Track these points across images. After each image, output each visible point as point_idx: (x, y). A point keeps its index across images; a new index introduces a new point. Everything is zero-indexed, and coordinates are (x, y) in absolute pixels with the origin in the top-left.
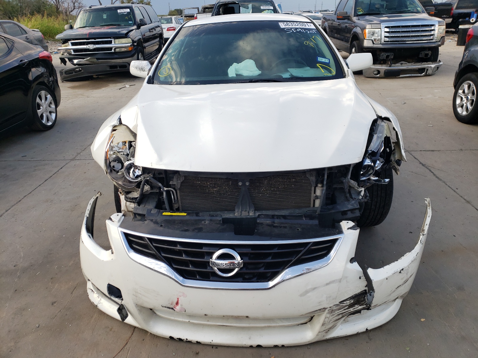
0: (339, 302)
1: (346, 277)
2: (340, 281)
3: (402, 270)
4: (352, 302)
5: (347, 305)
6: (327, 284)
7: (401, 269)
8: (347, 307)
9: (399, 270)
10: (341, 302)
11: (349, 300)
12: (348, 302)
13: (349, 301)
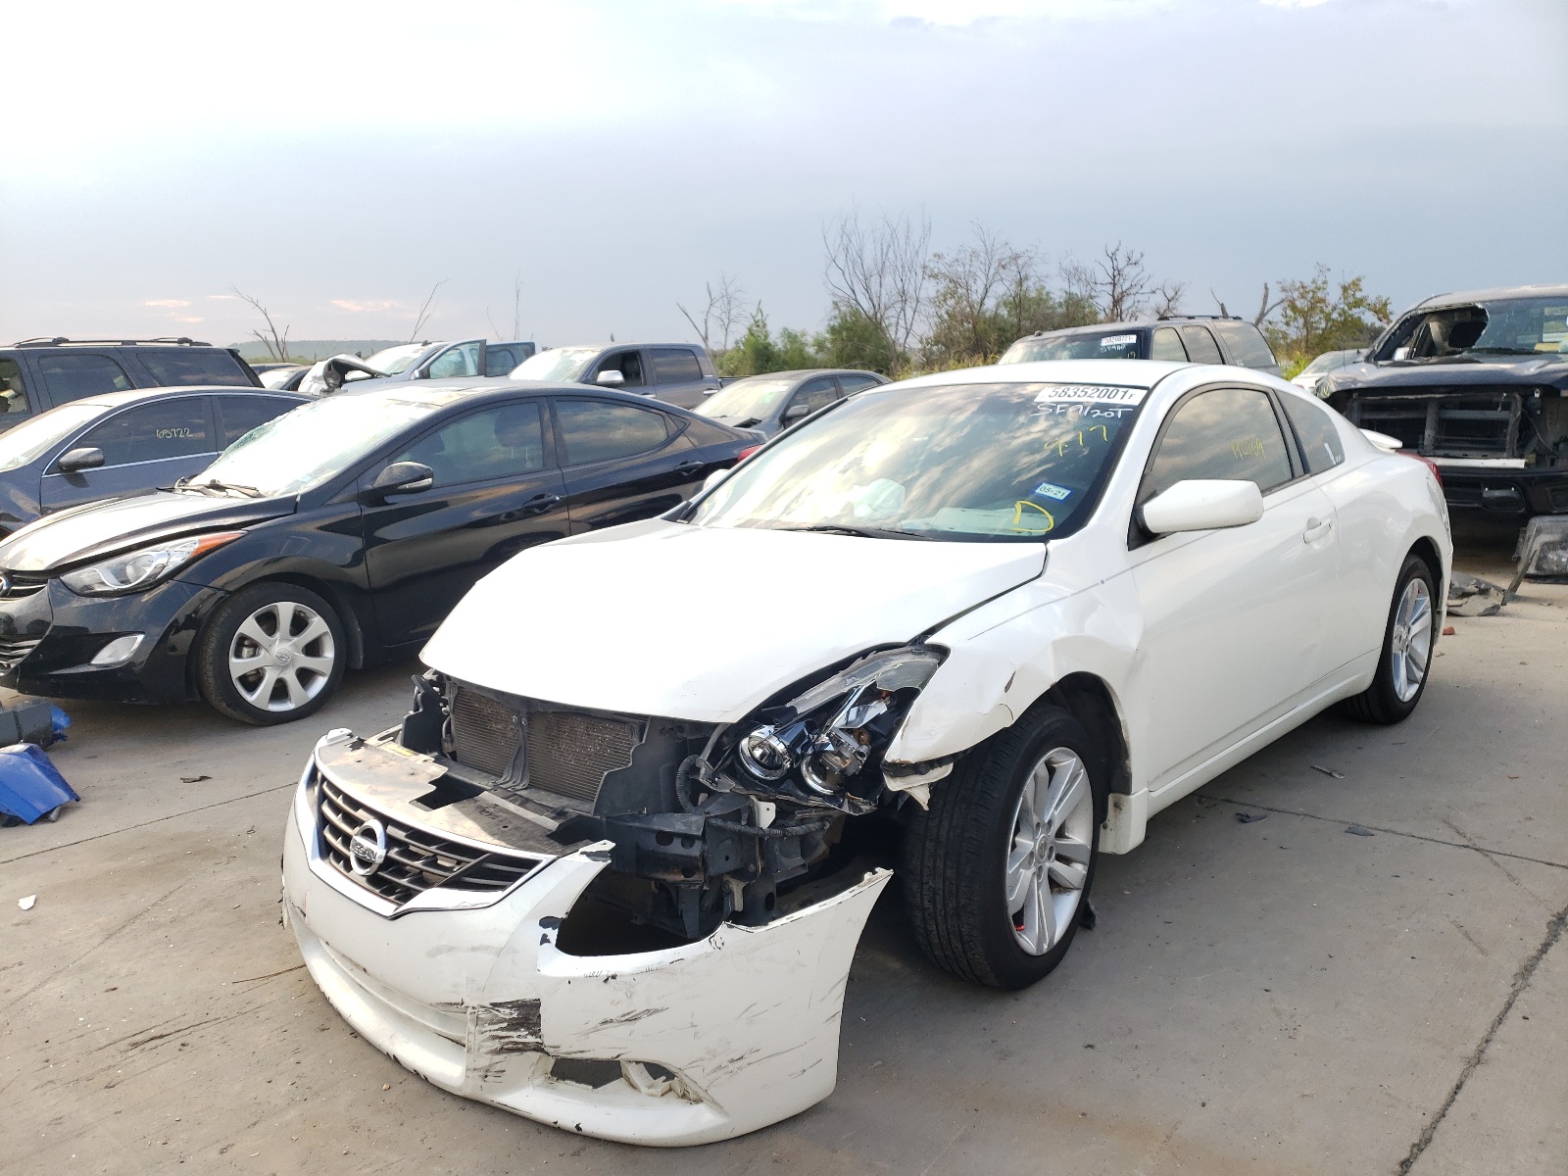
0: (491, 1004)
1: (515, 951)
2: (499, 952)
3: (614, 977)
4: (515, 1016)
5: (505, 1020)
6: (474, 949)
7: (610, 974)
8: (505, 1025)
9: (605, 974)
10: (495, 1005)
11: (508, 1008)
12: (505, 1013)
13: (508, 1011)
